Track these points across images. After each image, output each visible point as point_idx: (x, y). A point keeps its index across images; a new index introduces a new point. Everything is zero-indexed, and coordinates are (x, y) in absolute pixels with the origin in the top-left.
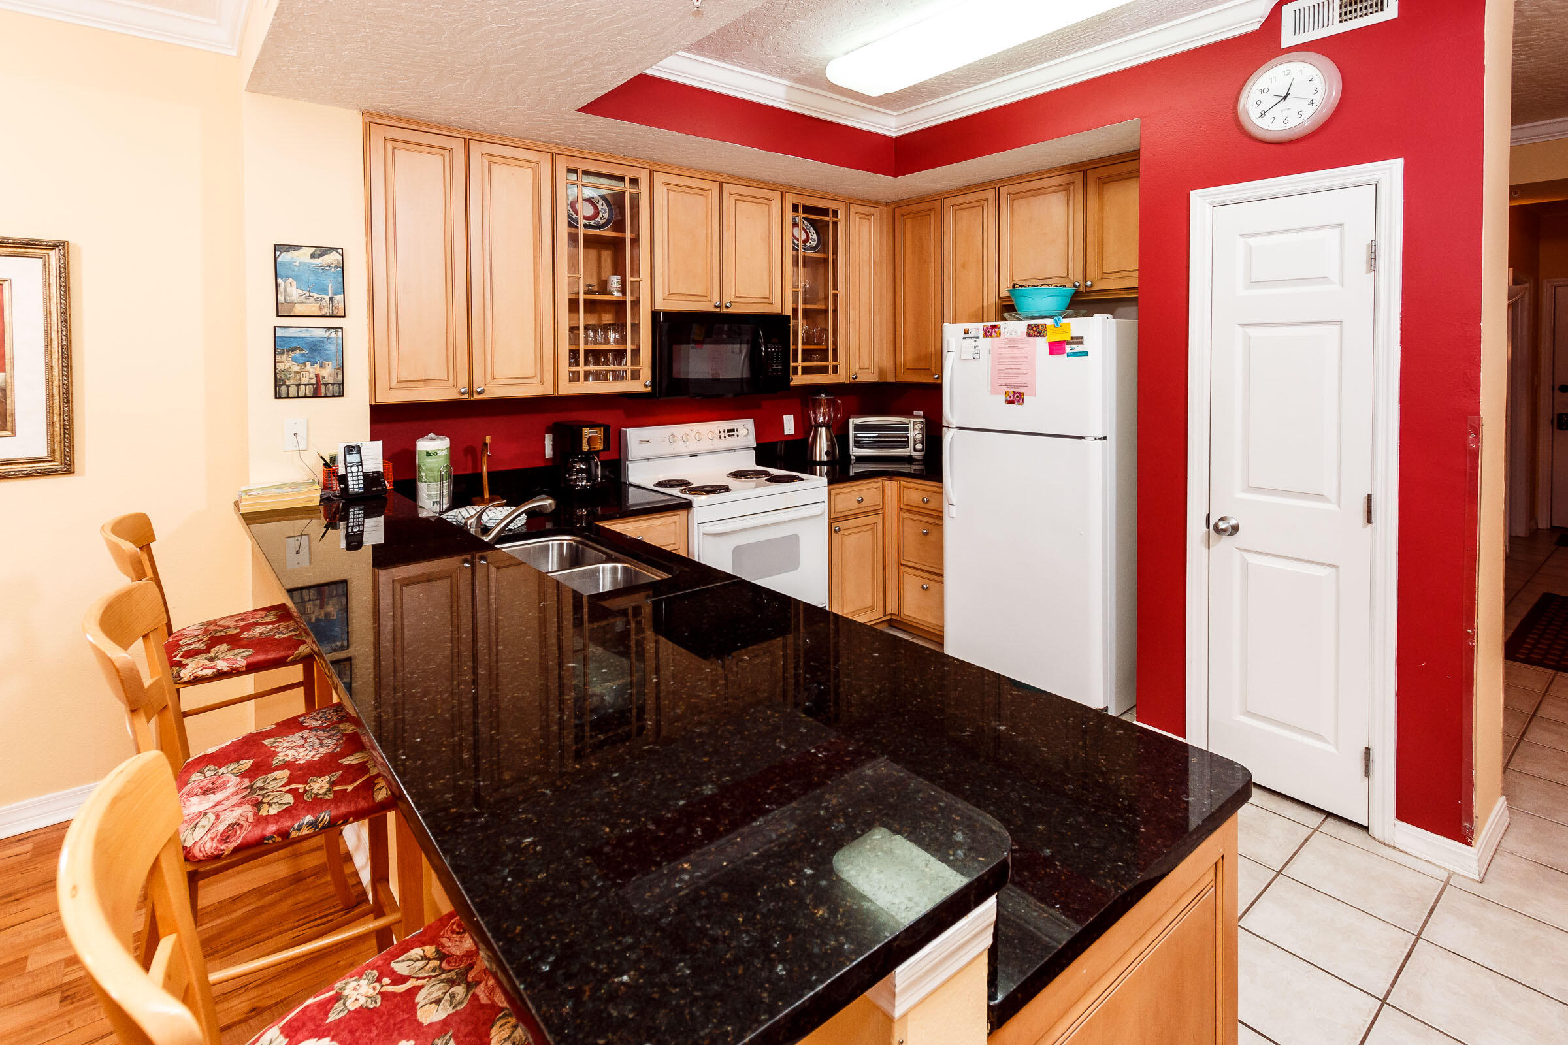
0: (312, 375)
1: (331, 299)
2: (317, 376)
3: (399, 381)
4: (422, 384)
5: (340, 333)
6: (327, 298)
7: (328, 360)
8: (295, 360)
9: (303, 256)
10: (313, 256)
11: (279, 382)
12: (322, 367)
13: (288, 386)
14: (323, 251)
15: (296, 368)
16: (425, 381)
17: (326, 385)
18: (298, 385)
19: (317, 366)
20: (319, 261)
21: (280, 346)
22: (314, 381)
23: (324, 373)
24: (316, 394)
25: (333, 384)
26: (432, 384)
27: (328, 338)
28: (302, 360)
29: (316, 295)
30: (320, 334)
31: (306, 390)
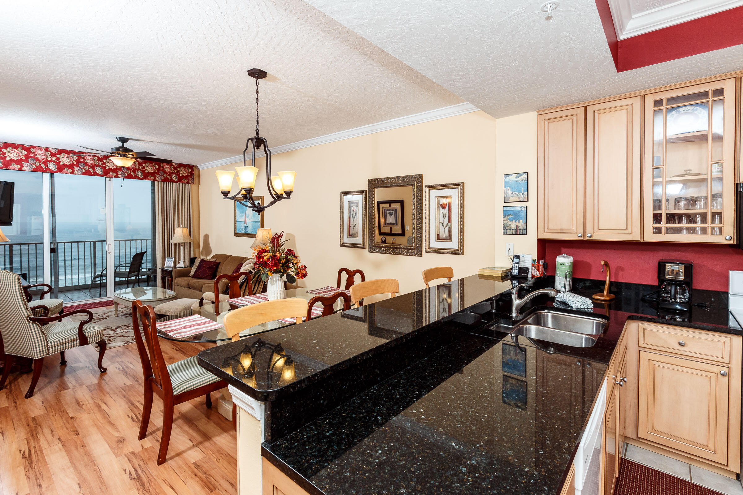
0: (515, 226)
1: (523, 194)
2: (517, 226)
3: (548, 229)
4: (559, 231)
5: (526, 208)
6: (521, 193)
7: (521, 219)
8: (509, 219)
9: (513, 178)
10: (516, 177)
11: (504, 228)
12: (519, 222)
13: (507, 230)
14: (521, 174)
15: (510, 223)
16: (561, 229)
17: (520, 230)
18: (510, 229)
19: (517, 222)
20: (519, 179)
21: (506, 214)
22: (516, 228)
23: (519, 225)
24: (516, 234)
25: (522, 230)
26: (565, 231)
27: (521, 210)
28: (512, 219)
29: (517, 193)
30: (518, 209)
31: (514, 232)
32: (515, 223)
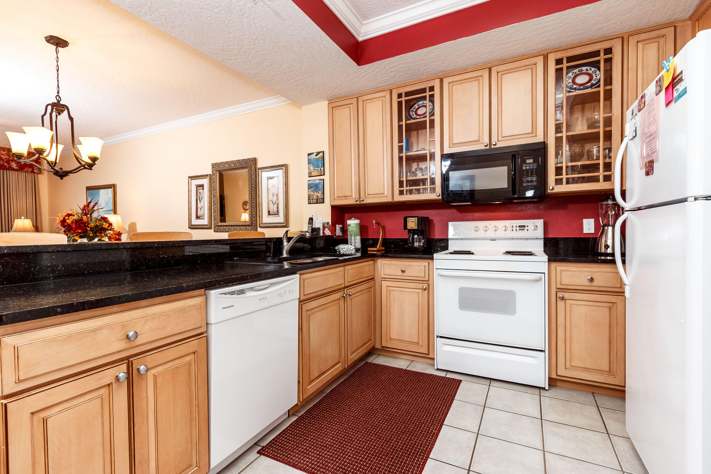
0: (316, 196)
1: (320, 169)
2: (317, 196)
3: (337, 197)
4: (344, 198)
5: (323, 181)
6: (319, 169)
7: (320, 190)
8: (312, 191)
9: (313, 156)
10: (316, 156)
11: (309, 199)
12: (318, 193)
13: (311, 200)
14: (318, 153)
15: (312, 194)
16: (345, 196)
17: (319, 199)
18: (313, 199)
19: (317, 193)
20: (318, 157)
21: (310, 187)
22: (316, 198)
23: (319, 195)
24: (317, 203)
25: (321, 199)
26: (347, 198)
27: (320, 183)
28: (314, 191)
29: (317, 169)
30: (318, 181)
31: (315, 201)
32: (316, 194)
